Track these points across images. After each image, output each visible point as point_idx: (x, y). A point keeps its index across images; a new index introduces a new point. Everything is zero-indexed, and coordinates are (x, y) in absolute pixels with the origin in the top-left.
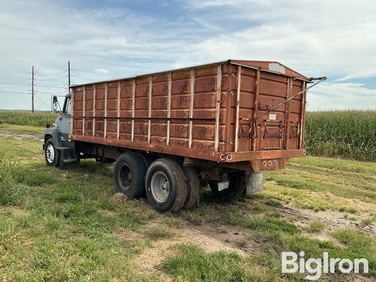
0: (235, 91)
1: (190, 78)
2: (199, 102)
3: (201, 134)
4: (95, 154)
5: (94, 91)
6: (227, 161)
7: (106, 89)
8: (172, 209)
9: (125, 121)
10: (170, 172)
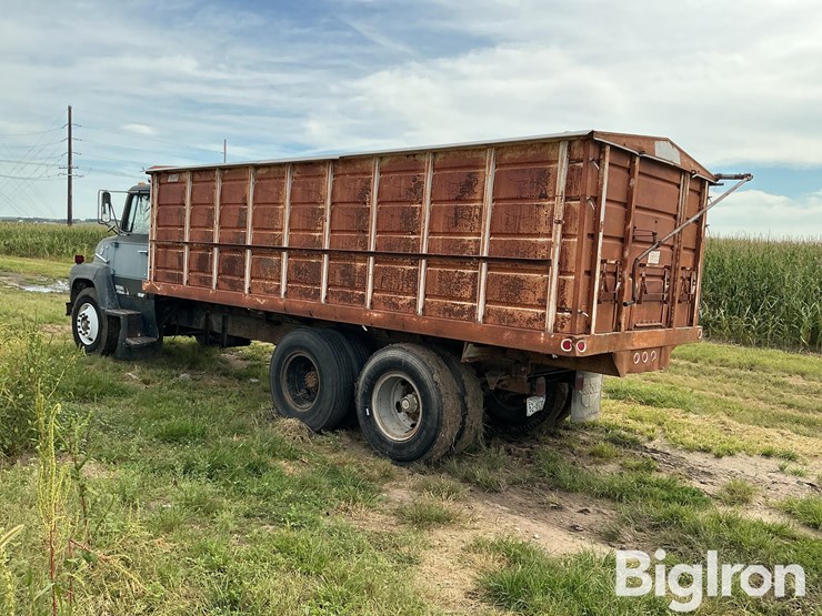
0: (597, 199)
1: (485, 167)
2: (504, 222)
3: (509, 293)
4: (201, 326)
5: (218, 185)
6: (578, 355)
7: (252, 180)
8: (428, 455)
9: (304, 257)
10: (425, 374)
